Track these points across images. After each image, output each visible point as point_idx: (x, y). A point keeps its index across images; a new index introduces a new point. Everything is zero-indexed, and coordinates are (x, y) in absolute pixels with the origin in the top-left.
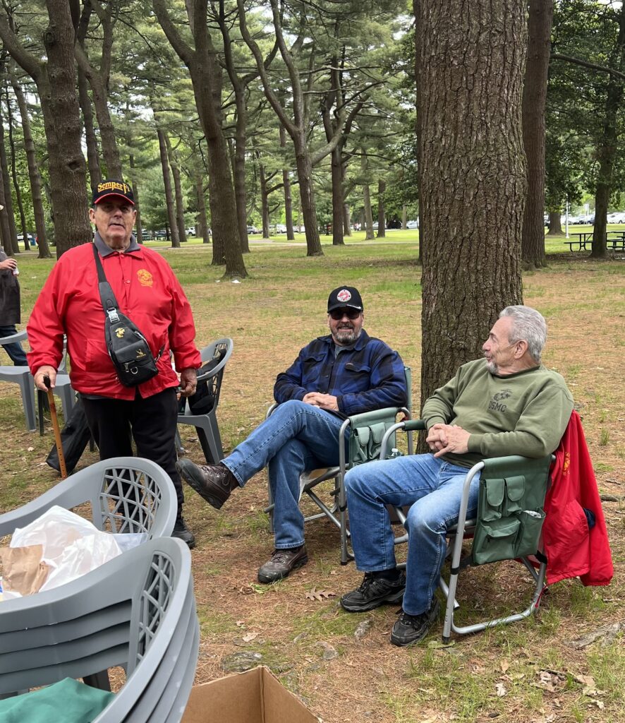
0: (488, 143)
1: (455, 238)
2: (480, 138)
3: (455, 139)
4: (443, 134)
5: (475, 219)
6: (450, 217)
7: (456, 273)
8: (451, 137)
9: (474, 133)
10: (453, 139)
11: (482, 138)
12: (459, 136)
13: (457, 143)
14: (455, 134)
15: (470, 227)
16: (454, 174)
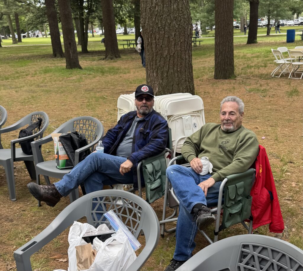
0: (178, 9)
1: (166, 56)
2: (175, 7)
3: (163, 7)
4: (156, 4)
5: (175, 47)
6: (163, 46)
7: (168, 73)
8: (161, 6)
9: (172, 4)
10: (162, 7)
11: (176, 7)
12: (165, 6)
13: (164, 9)
14: (163, 5)
15: (173, 50)
16: (164, 24)
